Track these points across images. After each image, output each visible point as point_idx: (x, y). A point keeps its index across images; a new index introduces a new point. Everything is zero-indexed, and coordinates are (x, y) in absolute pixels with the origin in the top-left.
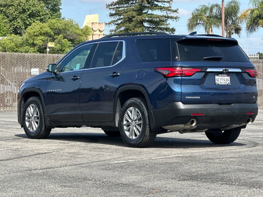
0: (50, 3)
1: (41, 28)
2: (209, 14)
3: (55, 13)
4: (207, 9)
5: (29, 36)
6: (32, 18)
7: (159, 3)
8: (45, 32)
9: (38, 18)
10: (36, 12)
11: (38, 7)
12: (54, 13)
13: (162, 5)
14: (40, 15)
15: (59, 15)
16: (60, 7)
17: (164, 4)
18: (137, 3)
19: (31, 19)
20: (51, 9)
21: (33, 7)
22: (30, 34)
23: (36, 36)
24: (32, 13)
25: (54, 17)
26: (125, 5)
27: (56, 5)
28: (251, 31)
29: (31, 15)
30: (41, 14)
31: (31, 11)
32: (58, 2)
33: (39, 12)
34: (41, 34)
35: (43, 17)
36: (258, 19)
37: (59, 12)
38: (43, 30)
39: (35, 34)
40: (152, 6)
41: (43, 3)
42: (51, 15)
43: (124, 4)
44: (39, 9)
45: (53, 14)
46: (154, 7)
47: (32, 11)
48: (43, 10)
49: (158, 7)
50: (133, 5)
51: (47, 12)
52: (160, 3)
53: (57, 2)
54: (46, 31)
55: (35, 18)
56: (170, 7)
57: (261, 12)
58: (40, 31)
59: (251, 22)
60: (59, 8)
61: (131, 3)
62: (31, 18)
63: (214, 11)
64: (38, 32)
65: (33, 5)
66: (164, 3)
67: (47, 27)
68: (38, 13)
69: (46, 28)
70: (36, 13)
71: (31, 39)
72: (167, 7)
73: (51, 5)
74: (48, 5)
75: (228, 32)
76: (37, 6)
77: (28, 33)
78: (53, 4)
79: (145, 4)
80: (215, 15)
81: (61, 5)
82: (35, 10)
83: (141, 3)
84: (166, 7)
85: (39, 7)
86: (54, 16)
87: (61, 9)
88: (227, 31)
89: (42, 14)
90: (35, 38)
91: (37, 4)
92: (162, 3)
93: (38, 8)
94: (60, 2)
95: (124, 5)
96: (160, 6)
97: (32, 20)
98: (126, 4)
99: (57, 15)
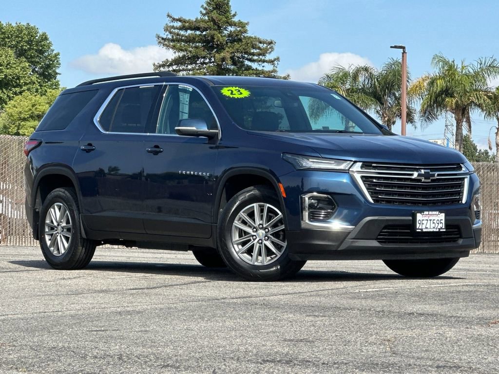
0: (38, 62)
1: (33, 106)
2: (350, 85)
3: (47, 82)
4: (346, 75)
5: (10, 120)
6: (4, 90)
7: (253, 63)
8: (41, 113)
9: (17, 89)
10: (13, 78)
11: (17, 68)
12: (46, 80)
13: (260, 68)
14: (21, 83)
15: (56, 85)
16: (57, 71)
17: (263, 67)
18: (213, 62)
19: (3, 92)
20: (40, 75)
21: (8, 69)
22: (12, 116)
23: (24, 119)
24: (4, 80)
25: (45, 88)
26: (189, 67)
27: (48, 66)
28: (428, 118)
29: (3, 84)
30: (22, 81)
31: (3, 77)
32: (54, 61)
33: (18, 78)
34: (32, 117)
35: (26, 88)
36: (443, 96)
37: (55, 79)
38: (36, 108)
39: (22, 116)
40: (240, 68)
41: (25, 61)
42: (41, 86)
43: (188, 64)
44: (19, 73)
45: (44, 83)
46: (245, 70)
47: (6, 76)
48: (26, 74)
49: (251, 71)
50: (205, 65)
51: (33, 79)
52: (256, 63)
53: (51, 61)
54: (42, 110)
55: (10, 90)
56: (274, 71)
57: (448, 84)
58: (31, 112)
59: (431, 102)
60: (54, 71)
61: (201, 63)
62: (2, 90)
63: (361, 79)
64: (27, 113)
65: (8, 65)
66: (263, 64)
67: (44, 104)
68: (16, 80)
69: (42, 105)
70: (12, 81)
71: (14, 126)
72: (269, 71)
73: (41, 66)
74: (34, 65)
75: (386, 119)
76: (15, 67)
77: (8, 114)
78: (43, 64)
79: (227, 64)
80: (362, 88)
81: (59, 67)
82: (11, 75)
83: (220, 63)
84: (267, 72)
85: (19, 68)
86: (45, 86)
87: (60, 74)
88: (385, 117)
89: (24, 82)
90: (21, 124)
91: (15, 64)
92: (260, 63)
93: (17, 71)
94: (57, 61)
95: (187, 67)
96: (256, 69)
97: (5, 93)
98: (191, 64)
99: (52, 85)
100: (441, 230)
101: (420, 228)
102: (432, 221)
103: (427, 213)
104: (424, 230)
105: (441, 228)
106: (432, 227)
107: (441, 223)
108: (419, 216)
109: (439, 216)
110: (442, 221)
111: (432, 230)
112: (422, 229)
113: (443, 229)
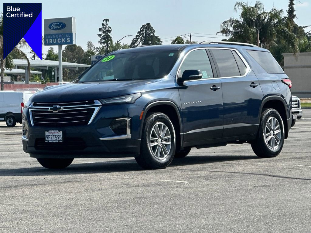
100: (60, 141)
101: (48, 140)
102: (55, 136)
103: (51, 131)
104: (50, 141)
105: (61, 140)
106: (55, 140)
107: (60, 137)
108: (47, 133)
109: (59, 133)
110: (60, 136)
111: (54, 141)
112: (49, 141)
113: (62, 141)
